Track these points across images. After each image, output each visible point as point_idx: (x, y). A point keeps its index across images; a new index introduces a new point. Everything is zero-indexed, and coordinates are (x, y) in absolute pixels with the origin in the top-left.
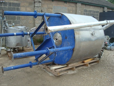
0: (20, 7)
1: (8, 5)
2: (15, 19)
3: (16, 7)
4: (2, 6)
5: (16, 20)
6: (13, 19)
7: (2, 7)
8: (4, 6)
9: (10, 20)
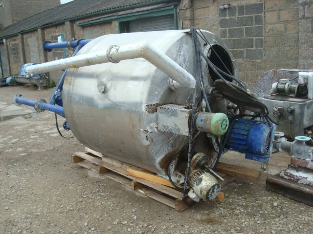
0: (262, 14)
1: (237, 14)
2: (252, 47)
3: (254, 15)
4: (225, 16)
5: (254, 48)
6: (248, 47)
7: (226, 20)
8: (230, 16)
9: (240, 48)
